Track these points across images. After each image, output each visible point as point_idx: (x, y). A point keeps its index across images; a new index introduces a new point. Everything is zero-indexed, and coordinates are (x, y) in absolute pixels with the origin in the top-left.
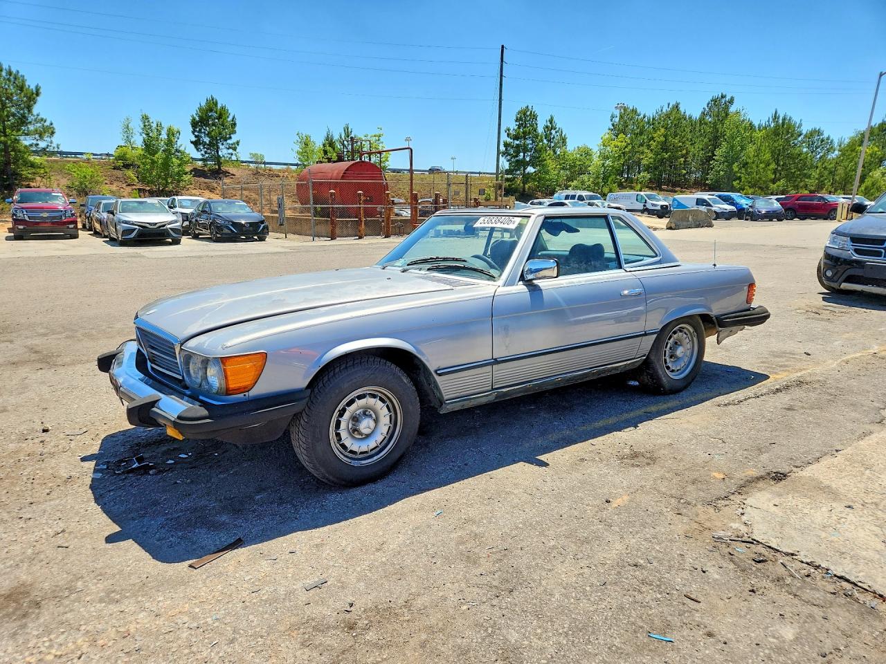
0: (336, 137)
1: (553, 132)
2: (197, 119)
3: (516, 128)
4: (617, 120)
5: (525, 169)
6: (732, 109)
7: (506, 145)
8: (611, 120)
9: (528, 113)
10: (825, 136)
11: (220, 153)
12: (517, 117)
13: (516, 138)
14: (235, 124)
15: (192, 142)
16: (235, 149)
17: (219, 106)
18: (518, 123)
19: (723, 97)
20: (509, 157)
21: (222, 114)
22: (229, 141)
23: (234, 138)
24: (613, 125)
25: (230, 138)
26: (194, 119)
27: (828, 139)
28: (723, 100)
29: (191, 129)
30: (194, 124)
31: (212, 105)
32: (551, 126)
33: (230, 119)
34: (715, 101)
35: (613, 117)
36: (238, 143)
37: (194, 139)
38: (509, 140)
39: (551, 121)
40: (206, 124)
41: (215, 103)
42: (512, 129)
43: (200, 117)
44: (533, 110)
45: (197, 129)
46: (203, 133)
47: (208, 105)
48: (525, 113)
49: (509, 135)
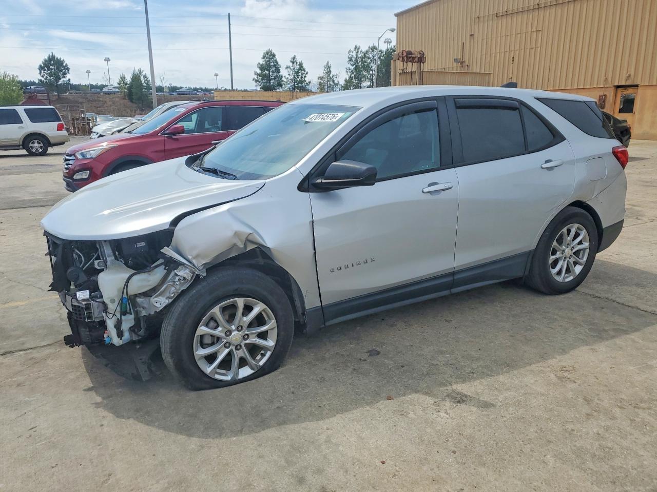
2: (42, 65)
7: (256, 74)
9: (270, 54)
13: (263, 69)
18: (264, 60)
23: (68, 76)
25: (64, 77)
26: (40, 66)
29: (39, 71)
30: (41, 68)
33: (64, 64)
35: (350, 52)
36: (70, 78)
39: (294, 58)
40: (49, 69)
41: (53, 57)
42: (261, 63)
43: (44, 64)
44: (273, 52)
45: (42, 71)
46: (47, 74)
47: (49, 58)
48: (267, 53)
49: (259, 68)
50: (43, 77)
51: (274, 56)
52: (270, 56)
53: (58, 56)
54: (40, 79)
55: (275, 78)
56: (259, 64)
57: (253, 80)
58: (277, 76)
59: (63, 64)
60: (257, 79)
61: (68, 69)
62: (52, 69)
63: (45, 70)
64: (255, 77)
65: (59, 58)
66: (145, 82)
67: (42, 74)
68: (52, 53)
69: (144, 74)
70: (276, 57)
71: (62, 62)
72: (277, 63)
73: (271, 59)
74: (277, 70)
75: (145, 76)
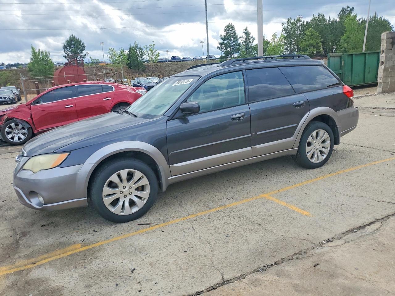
2: (66, 45)
4: (286, 25)
5: (231, 55)
6: (353, 13)
7: (220, 43)
8: (283, 26)
12: (225, 29)
13: (224, 39)
15: (64, 56)
16: (85, 58)
18: (225, 32)
19: (348, 7)
20: (223, 50)
24: (284, 28)
25: (82, 53)
26: (65, 45)
28: (348, 9)
29: (63, 50)
30: (65, 47)
32: (246, 32)
33: (82, 44)
34: (343, 10)
35: (283, 24)
36: (85, 55)
37: (64, 54)
38: (223, 41)
39: (246, 29)
40: (70, 47)
41: (73, 37)
42: (223, 36)
43: (67, 44)
44: (233, 25)
45: (66, 50)
46: (69, 51)
47: (70, 38)
48: (228, 27)
49: (222, 39)
50: (66, 53)
51: (233, 28)
52: (230, 28)
53: (77, 37)
54: (64, 55)
55: (234, 45)
56: (221, 36)
57: (218, 48)
58: (236, 43)
59: (80, 43)
60: (220, 47)
61: (84, 47)
62: (73, 47)
63: (68, 49)
64: (219, 46)
65: (78, 39)
66: (140, 53)
67: (66, 52)
68: (73, 35)
69: (139, 47)
70: (235, 29)
71: (80, 42)
72: (236, 34)
73: (231, 30)
74: (236, 39)
75: (140, 49)
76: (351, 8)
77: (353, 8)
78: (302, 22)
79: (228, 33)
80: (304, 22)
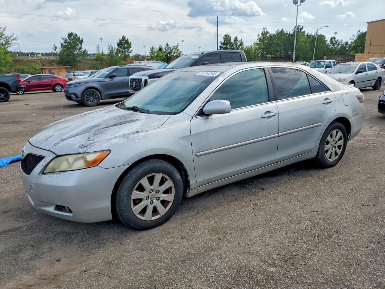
0: (163, 47)
1: (237, 42)
3: (224, 41)
6: (303, 30)
7: (220, 47)
9: (228, 36)
10: (337, 39)
11: (126, 54)
12: (224, 38)
13: (224, 44)
14: (131, 45)
16: (131, 53)
17: (126, 39)
19: (299, 26)
21: (127, 41)
22: (130, 50)
23: (131, 49)
24: (259, 38)
27: (338, 40)
28: (299, 28)
30: (118, 45)
31: (124, 38)
32: (236, 40)
33: (129, 43)
34: (296, 27)
36: (132, 51)
38: (221, 45)
39: (236, 38)
41: (125, 38)
43: (120, 42)
48: (226, 36)
49: (221, 44)
56: (221, 42)
73: (227, 39)
76: (301, 27)
77: (303, 27)
78: (270, 34)
79: (225, 41)
80: (271, 34)
